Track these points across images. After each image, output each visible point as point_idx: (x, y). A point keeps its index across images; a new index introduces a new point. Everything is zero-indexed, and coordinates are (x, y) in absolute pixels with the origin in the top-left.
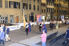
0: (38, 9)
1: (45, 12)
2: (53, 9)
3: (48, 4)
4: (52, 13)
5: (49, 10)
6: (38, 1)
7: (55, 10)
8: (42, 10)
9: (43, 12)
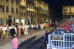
0: (17, 12)
1: (24, 15)
2: (33, 12)
3: (28, 7)
4: (32, 17)
5: (29, 13)
6: (17, 4)
7: (35, 13)
8: (22, 13)
9: (22, 15)
